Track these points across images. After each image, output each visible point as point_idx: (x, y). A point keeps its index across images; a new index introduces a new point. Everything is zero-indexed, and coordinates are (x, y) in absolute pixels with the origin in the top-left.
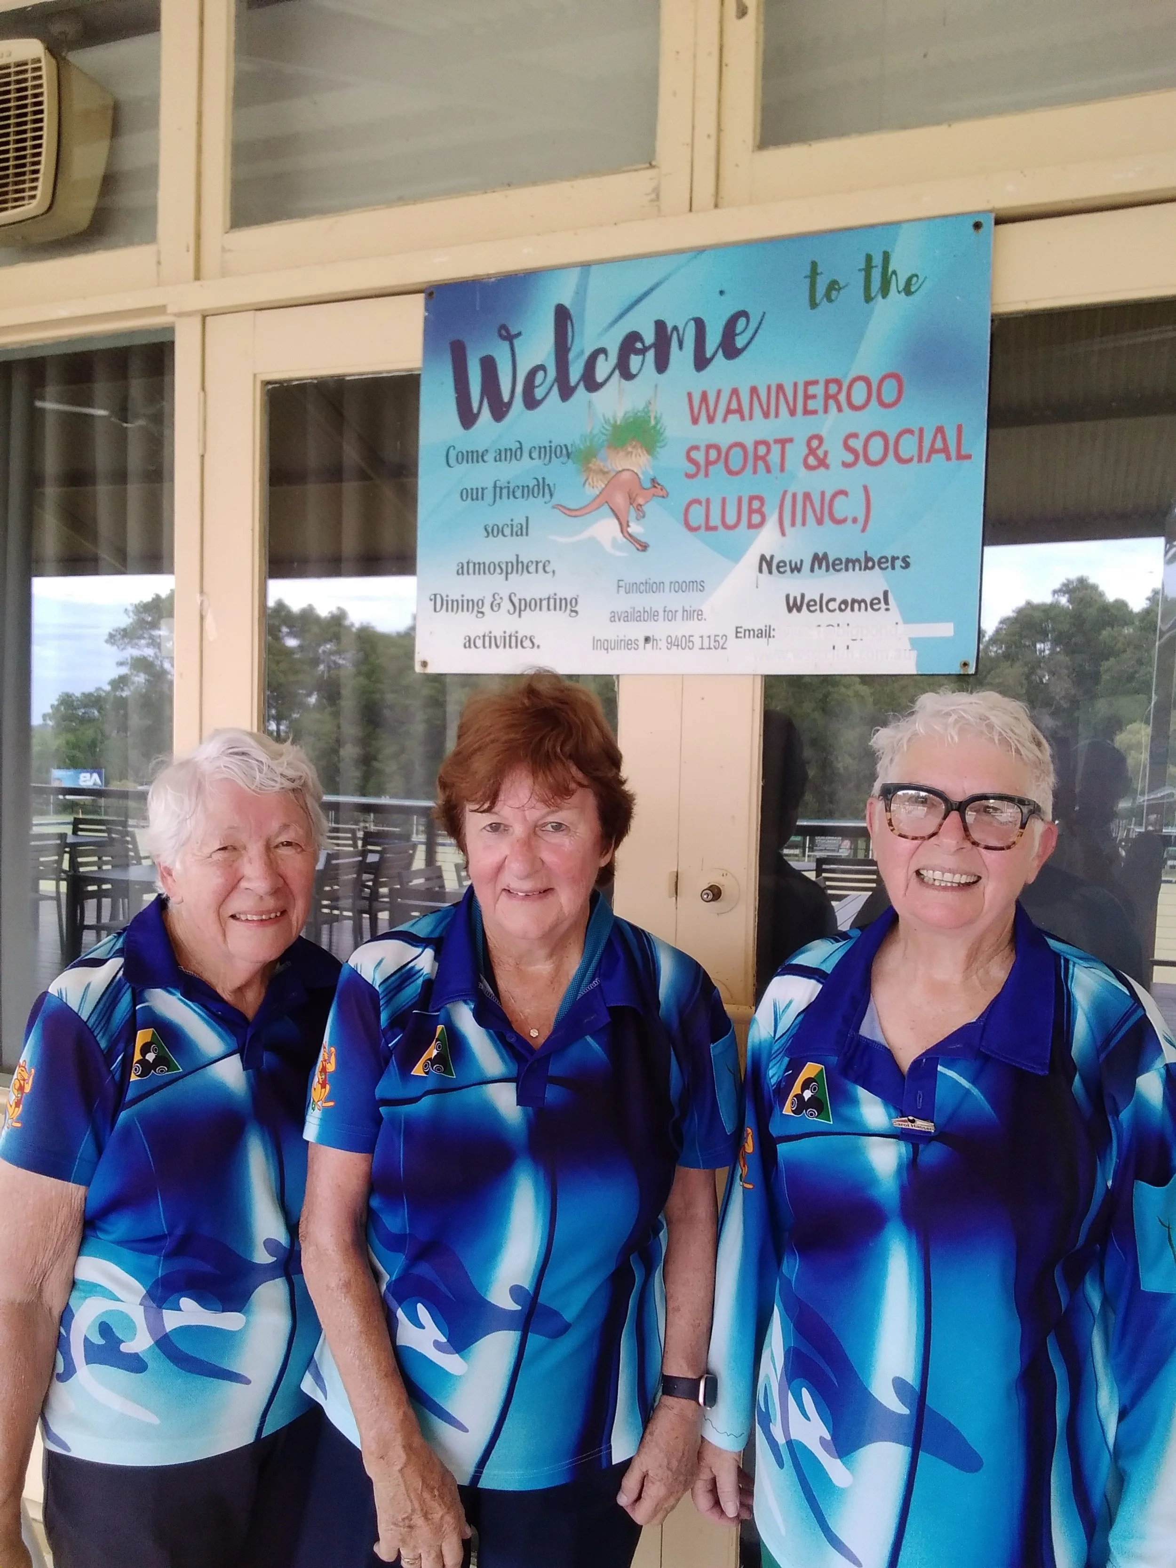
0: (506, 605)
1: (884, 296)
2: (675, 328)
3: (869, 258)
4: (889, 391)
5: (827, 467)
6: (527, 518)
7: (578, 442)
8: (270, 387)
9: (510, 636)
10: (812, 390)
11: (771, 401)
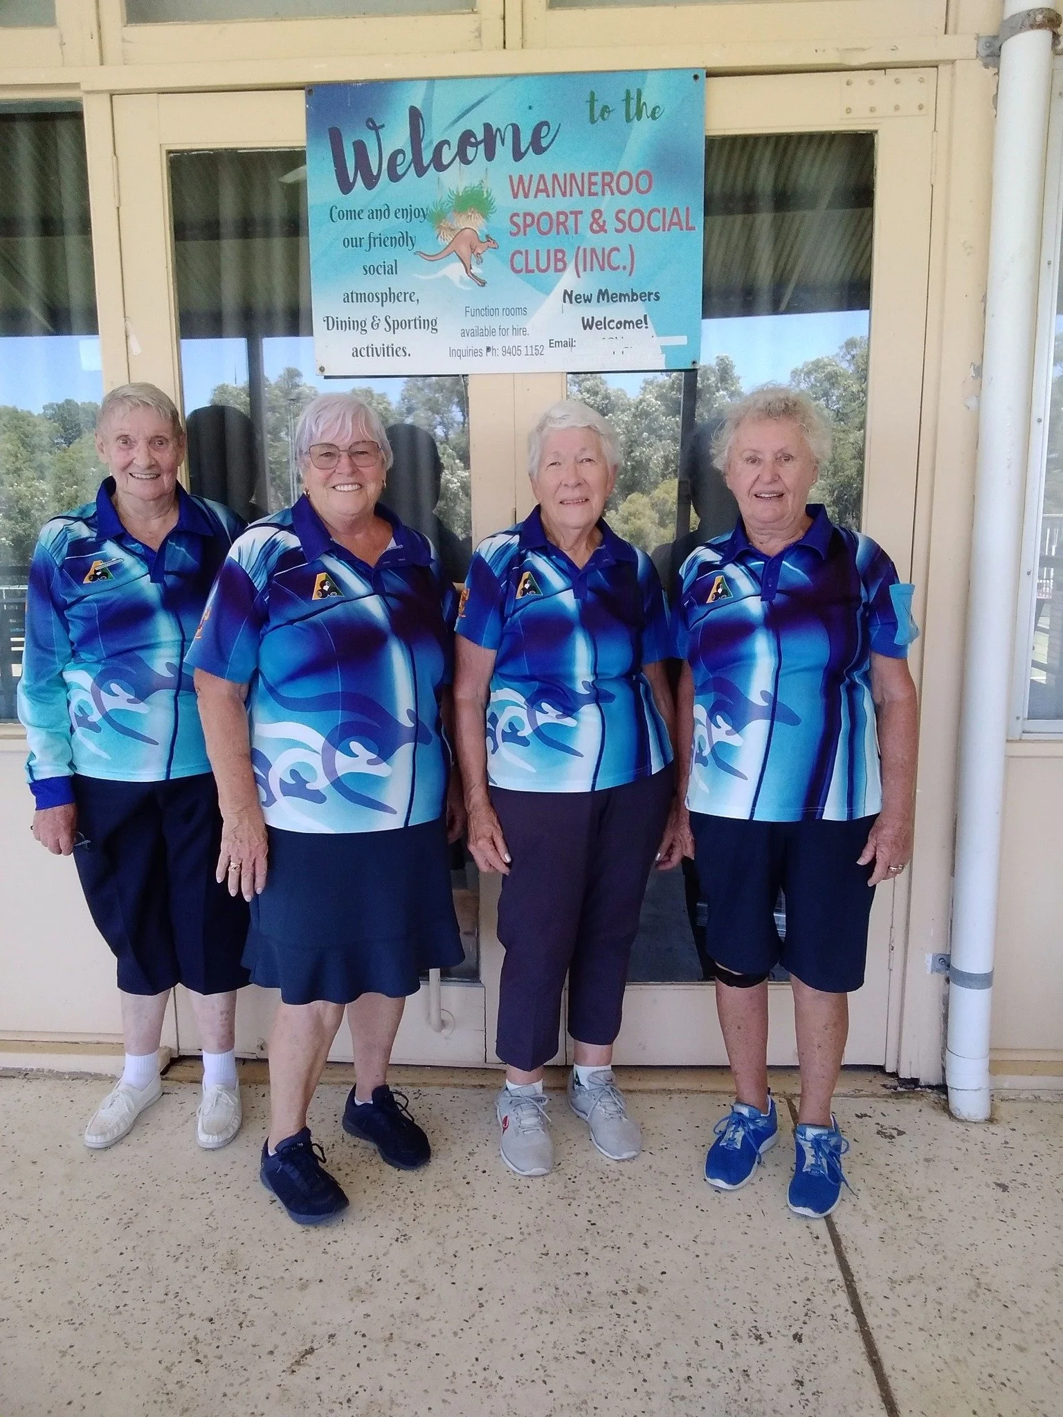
0: (383, 325)
1: (639, 119)
2: (498, 130)
3: (628, 92)
4: (644, 183)
5: (606, 231)
6: (396, 260)
7: (431, 207)
8: (172, 155)
9: (388, 348)
10: (594, 179)
11: (566, 185)
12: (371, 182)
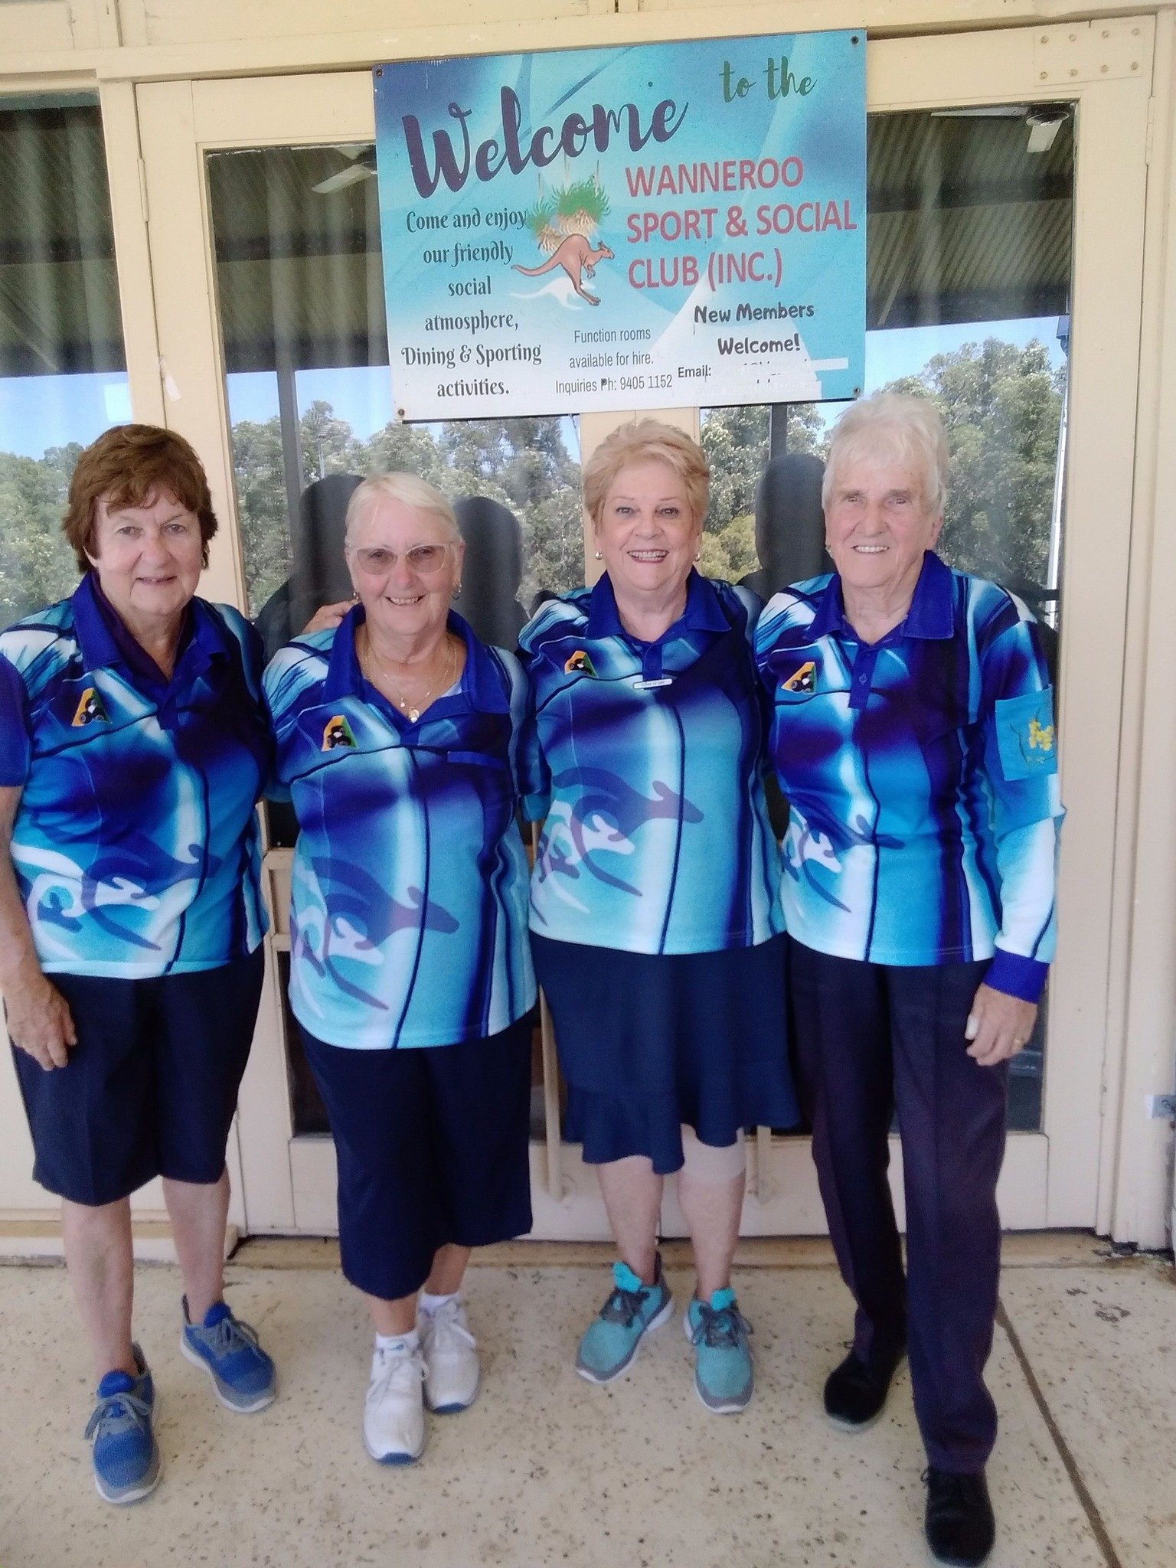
0: (475, 356)
1: (784, 94)
2: (611, 113)
3: (771, 61)
4: (792, 172)
5: (746, 234)
6: (489, 277)
7: (531, 209)
8: (210, 156)
9: (481, 384)
10: (730, 170)
11: (698, 177)
12: (456, 181)
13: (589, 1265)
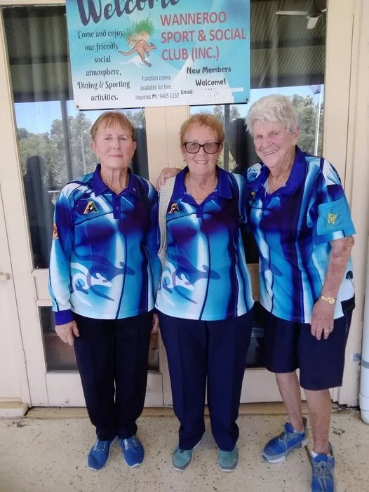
0: (105, 85)
4: (222, 17)
5: (205, 40)
6: (109, 56)
7: (125, 31)
9: (107, 96)
10: (199, 16)
11: (187, 19)
12: (96, 19)
13: (154, 416)
